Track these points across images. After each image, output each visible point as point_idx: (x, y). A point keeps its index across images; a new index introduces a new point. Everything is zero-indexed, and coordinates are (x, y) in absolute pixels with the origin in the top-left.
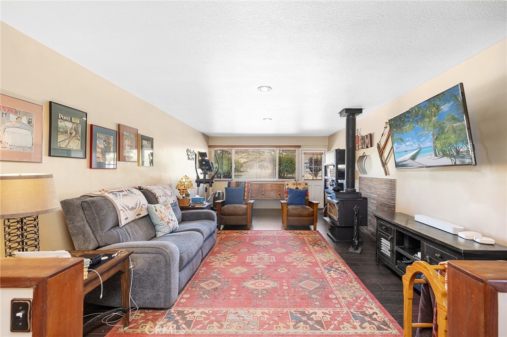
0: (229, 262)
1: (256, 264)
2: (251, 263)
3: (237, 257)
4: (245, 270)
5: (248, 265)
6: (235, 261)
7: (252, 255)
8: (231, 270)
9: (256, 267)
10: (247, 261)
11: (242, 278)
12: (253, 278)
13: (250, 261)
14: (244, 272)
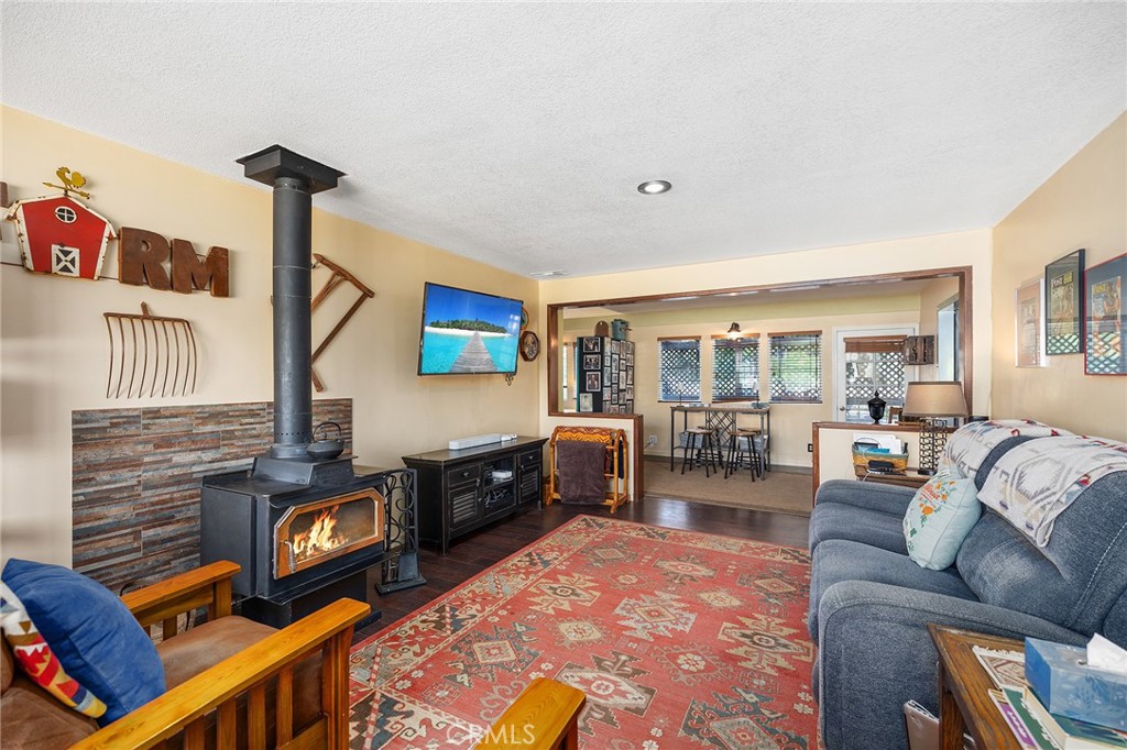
0: (743, 625)
1: (674, 603)
2: (684, 609)
3: (721, 637)
4: (704, 596)
5: (694, 606)
6: (725, 624)
7: (673, 631)
8: (736, 603)
9: (678, 597)
10: (693, 617)
11: (715, 582)
12: (692, 579)
13: (686, 615)
14: (707, 591)
